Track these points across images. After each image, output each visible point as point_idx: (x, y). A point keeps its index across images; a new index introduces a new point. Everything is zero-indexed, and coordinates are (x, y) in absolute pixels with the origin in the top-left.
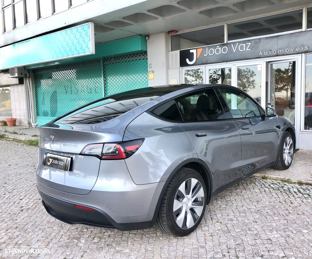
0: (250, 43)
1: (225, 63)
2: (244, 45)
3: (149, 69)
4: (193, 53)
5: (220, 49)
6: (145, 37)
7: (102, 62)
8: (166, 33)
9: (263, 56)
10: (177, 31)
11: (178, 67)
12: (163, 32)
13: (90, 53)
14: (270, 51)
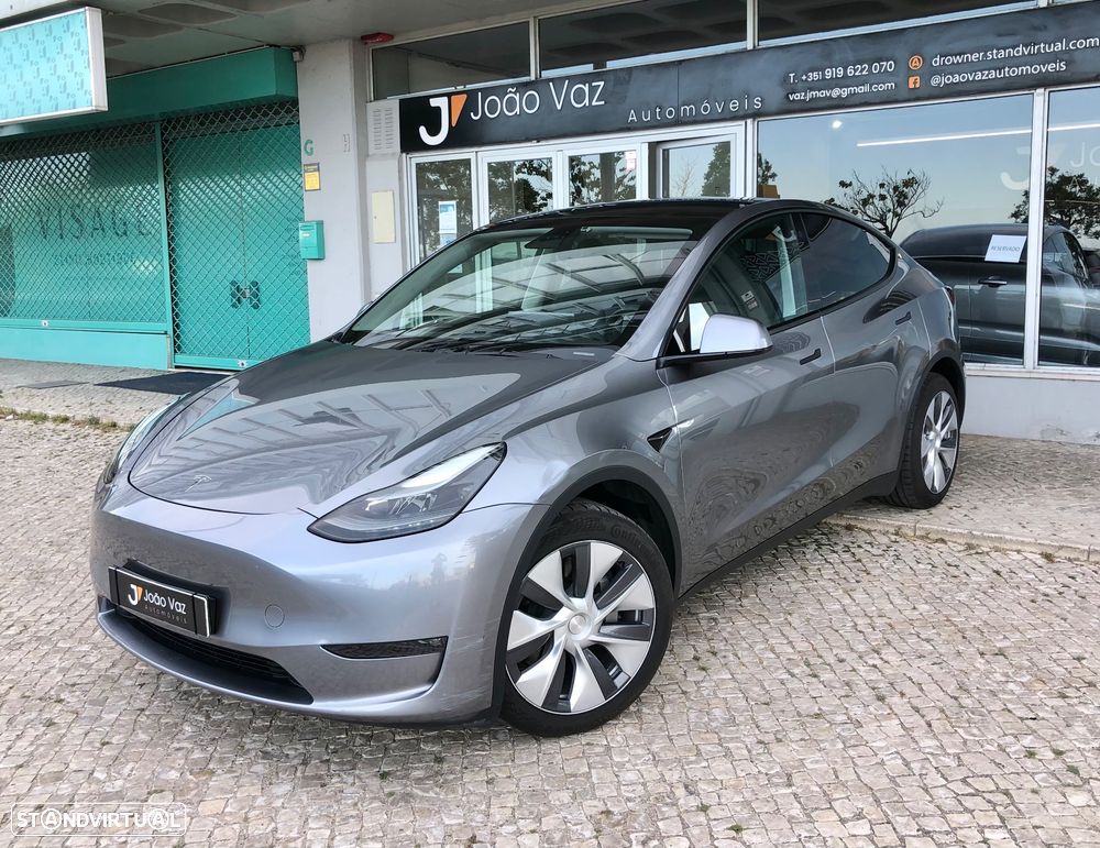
0: (602, 83)
1: (534, 143)
2: (586, 89)
3: (305, 159)
4: (438, 109)
5: (517, 98)
6: (290, 53)
7: (158, 133)
8: (354, 40)
9: (639, 125)
10: (390, 37)
11: (393, 154)
12: (346, 38)
13: (90, 109)
14: (658, 110)
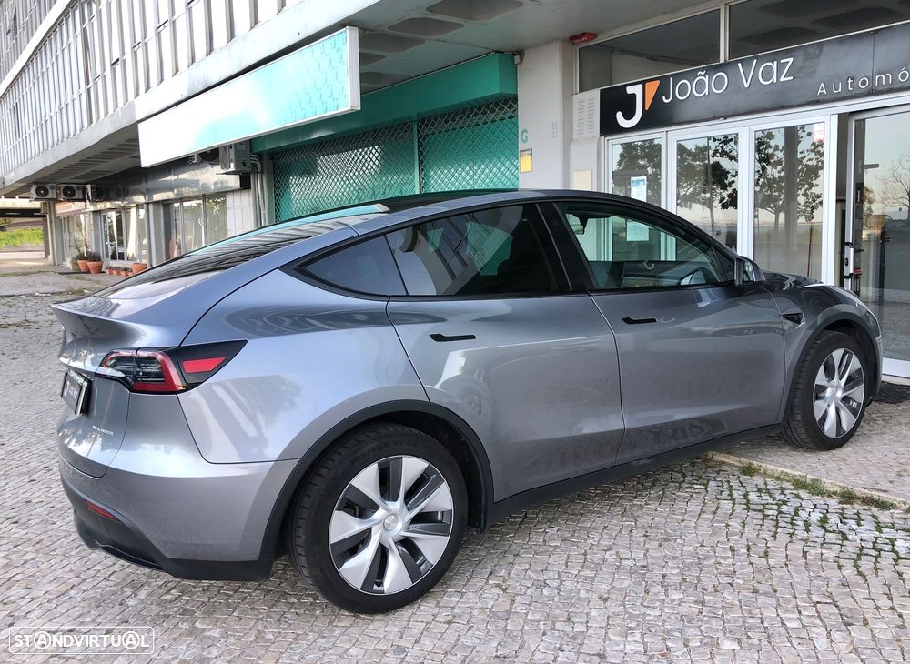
0: (791, 60)
1: (722, 120)
2: (775, 66)
3: (521, 146)
4: (634, 95)
5: (707, 80)
6: (512, 56)
7: (415, 130)
8: (564, 41)
9: (828, 97)
10: (595, 36)
11: (593, 138)
12: (558, 40)
13: (347, 109)
14: (850, 81)
